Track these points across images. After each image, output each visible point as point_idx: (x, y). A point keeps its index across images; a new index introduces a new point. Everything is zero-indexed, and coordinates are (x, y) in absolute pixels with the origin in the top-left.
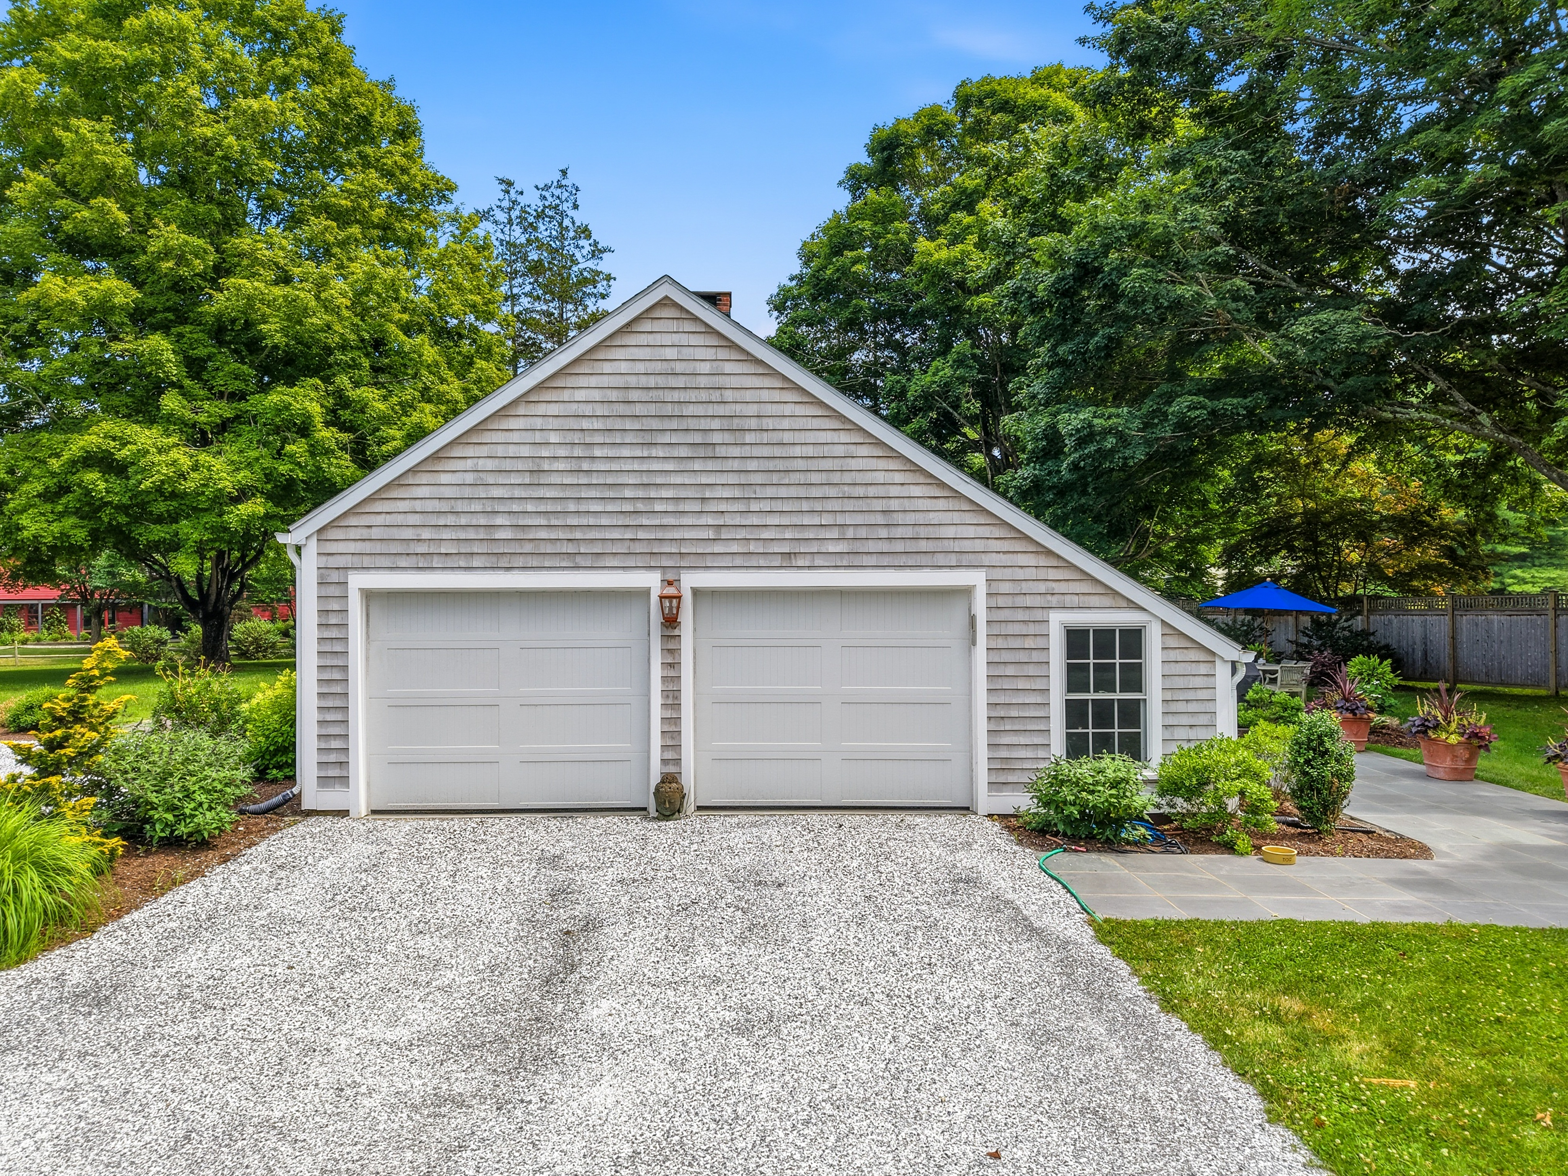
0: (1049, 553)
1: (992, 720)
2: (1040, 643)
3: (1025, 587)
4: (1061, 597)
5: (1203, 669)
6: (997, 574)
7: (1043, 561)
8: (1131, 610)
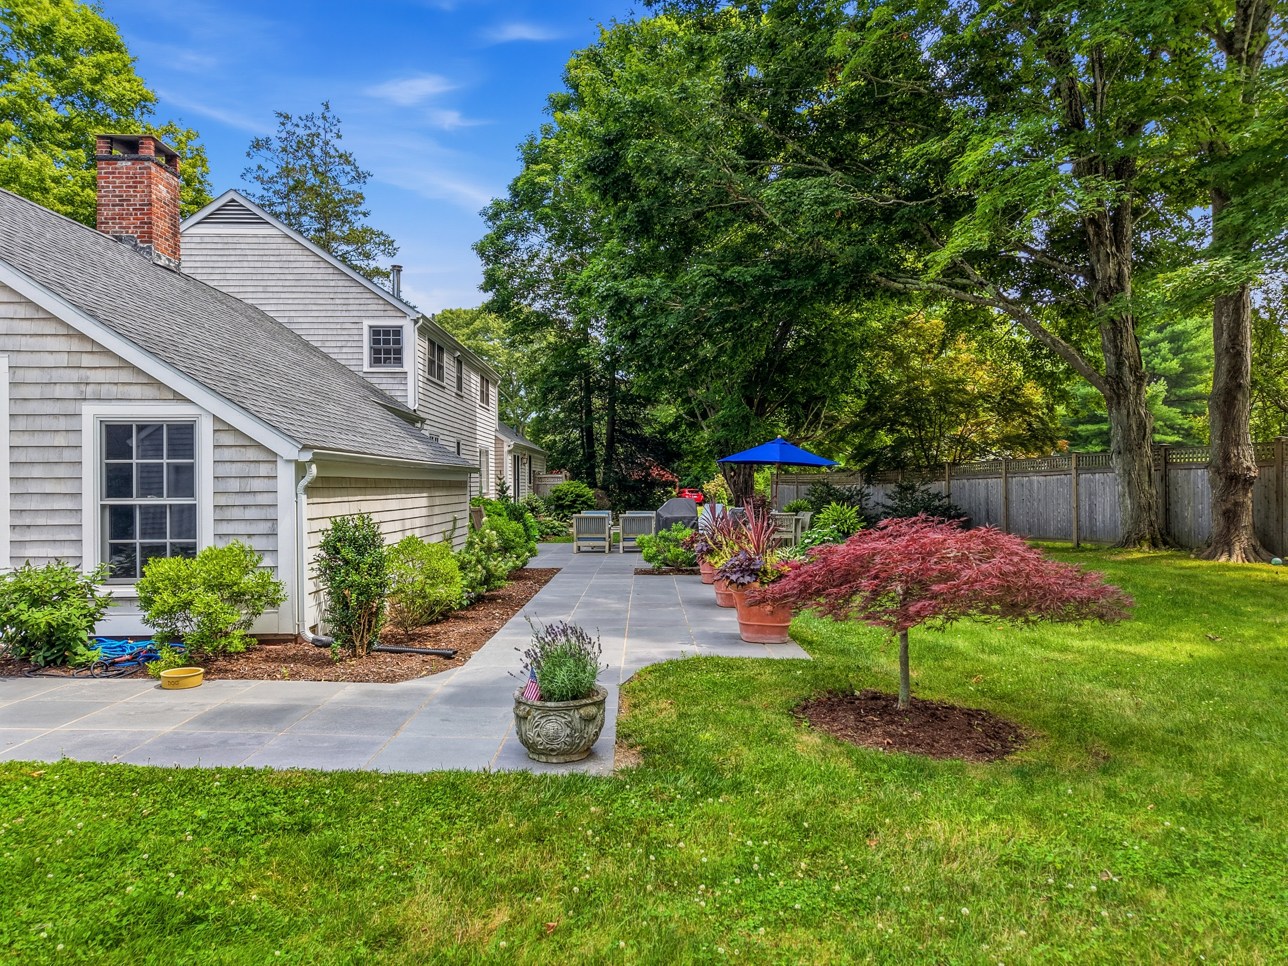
0: (82, 337)
1: (17, 529)
2: (72, 440)
3: (56, 375)
4: (98, 387)
5: (264, 470)
6: (23, 360)
7: (75, 345)
8: (179, 403)
